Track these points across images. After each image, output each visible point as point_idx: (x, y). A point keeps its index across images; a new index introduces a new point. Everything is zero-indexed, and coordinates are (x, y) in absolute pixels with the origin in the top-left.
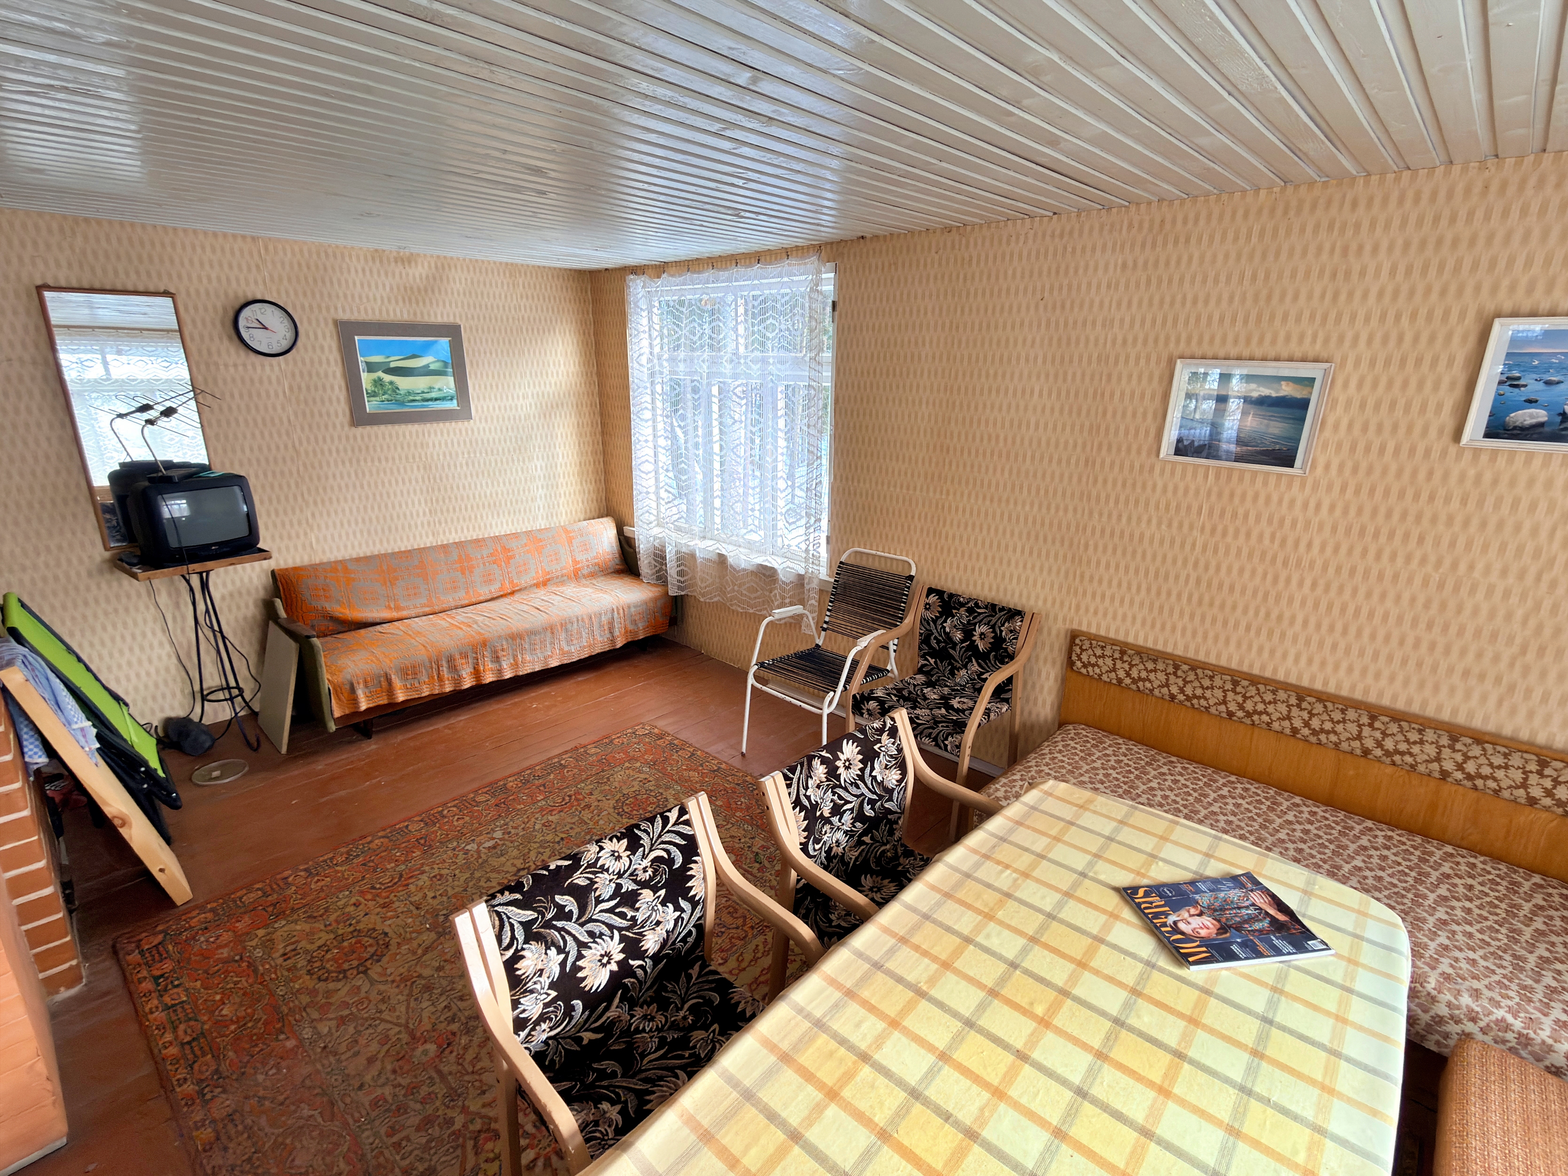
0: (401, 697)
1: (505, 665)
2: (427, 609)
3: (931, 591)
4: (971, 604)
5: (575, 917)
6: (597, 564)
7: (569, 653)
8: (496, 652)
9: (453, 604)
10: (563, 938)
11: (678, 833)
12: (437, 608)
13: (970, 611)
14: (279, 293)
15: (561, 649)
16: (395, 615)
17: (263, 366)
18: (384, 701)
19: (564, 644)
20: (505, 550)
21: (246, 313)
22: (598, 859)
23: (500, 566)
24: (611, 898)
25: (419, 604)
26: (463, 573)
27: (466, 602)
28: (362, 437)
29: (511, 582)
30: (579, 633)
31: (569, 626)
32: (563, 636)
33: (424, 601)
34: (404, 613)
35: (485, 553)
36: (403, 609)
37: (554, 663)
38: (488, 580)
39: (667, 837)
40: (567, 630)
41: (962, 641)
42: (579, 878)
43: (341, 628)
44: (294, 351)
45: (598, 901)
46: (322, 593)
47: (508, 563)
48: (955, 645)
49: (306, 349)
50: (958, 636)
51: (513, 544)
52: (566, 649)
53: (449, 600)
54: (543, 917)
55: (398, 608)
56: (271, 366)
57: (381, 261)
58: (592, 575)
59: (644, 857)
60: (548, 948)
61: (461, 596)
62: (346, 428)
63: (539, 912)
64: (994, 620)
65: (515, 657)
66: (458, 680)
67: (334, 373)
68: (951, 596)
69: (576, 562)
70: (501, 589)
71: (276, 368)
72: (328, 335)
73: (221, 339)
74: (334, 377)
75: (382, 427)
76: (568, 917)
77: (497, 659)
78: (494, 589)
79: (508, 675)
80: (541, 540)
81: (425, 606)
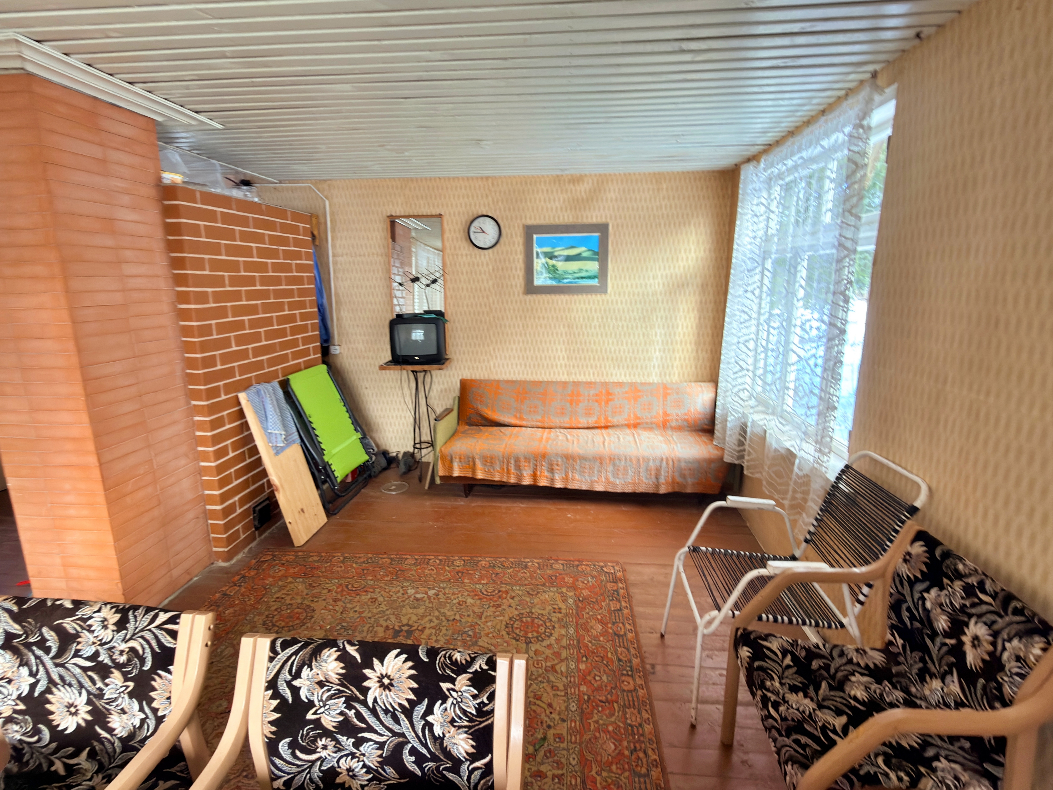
0: (480, 475)
1: (557, 477)
2: (539, 424)
3: (921, 536)
4: (973, 580)
5: (52, 654)
6: (686, 420)
7: (614, 484)
8: (552, 465)
9: (558, 425)
10: (37, 665)
11: (156, 637)
12: (546, 425)
13: (969, 591)
14: (495, 211)
15: (607, 479)
16: (518, 422)
17: (480, 256)
18: (469, 475)
19: (610, 475)
20: (608, 393)
21: (476, 224)
22: (91, 618)
23: (600, 404)
24: (87, 659)
25: (536, 419)
26: (571, 404)
27: (568, 425)
28: (530, 302)
29: (606, 418)
30: (625, 469)
31: (617, 462)
32: (610, 468)
33: (539, 418)
34: (524, 423)
35: (592, 392)
36: (524, 419)
37: (599, 488)
38: (588, 413)
39: (148, 636)
40: (614, 465)
41: (947, 635)
42: (69, 624)
43: (483, 422)
44: (498, 246)
45: (77, 654)
46: (479, 398)
47: (607, 402)
48: (934, 635)
49: (505, 244)
50: (942, 623)
51: (617, 390)
52: (612, 479)
53: (557, 421)
54: (27, 638)
55: (521, 419)
56: (485, 255)
57: (560, 184)
58: (679, 428)
59: (125, 640)
60: (21, 665)
61: (565, 421)
62: (521, 295)
63: (25, 632)
64: (1001, 622)
65: (567, 474)
66: (520, 477)
67: (518, 259)
68: (947, 554)
69: (666, 414)
70: (596, 422)
71: (487, 257)
72: (519, 234)
73: (461, 240)
74: (518, 261)
75: (544, 296)
76: (47, 650)
77: (551, 470)
78: (591, 421)
79: (559, 485)
80: (640, 391)
81: (540, 421)
